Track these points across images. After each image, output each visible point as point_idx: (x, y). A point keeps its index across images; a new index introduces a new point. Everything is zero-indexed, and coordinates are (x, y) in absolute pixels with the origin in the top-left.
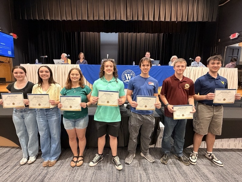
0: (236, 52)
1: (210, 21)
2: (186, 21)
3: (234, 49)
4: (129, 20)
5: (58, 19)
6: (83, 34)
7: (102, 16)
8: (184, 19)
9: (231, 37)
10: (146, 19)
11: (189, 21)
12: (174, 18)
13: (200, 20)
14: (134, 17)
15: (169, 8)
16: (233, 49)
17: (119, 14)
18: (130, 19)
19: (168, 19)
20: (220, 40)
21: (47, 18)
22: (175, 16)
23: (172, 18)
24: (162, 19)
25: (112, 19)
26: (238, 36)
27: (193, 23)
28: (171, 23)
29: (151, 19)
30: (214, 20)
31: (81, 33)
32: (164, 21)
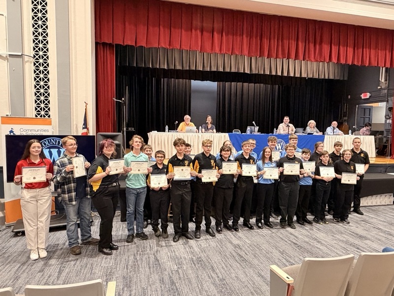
0: (367, 111)
1: (342, 79)
2: (317, 77)
3: (365, 109)
4: (254, 73)
7: (221, 67)
8: (315, 76)
9: (363, 96)
10: (274, 73)
11: (320, 78)
12: (305, 74)
13: (331, 77)
14: (259, 70)
15: (298, 63)
17: (242, 65)
18: (255, 71)
19: (298, 75)
20: (349, 97)
22: (305, 73)
23: (302, 73)
24: (292, 75)
25: (233, 70)
26: (370, 97)
28: (301, 78)
29: (279, 74)
30: (346, 79)
31: (162, 79)
32: (293, 76)
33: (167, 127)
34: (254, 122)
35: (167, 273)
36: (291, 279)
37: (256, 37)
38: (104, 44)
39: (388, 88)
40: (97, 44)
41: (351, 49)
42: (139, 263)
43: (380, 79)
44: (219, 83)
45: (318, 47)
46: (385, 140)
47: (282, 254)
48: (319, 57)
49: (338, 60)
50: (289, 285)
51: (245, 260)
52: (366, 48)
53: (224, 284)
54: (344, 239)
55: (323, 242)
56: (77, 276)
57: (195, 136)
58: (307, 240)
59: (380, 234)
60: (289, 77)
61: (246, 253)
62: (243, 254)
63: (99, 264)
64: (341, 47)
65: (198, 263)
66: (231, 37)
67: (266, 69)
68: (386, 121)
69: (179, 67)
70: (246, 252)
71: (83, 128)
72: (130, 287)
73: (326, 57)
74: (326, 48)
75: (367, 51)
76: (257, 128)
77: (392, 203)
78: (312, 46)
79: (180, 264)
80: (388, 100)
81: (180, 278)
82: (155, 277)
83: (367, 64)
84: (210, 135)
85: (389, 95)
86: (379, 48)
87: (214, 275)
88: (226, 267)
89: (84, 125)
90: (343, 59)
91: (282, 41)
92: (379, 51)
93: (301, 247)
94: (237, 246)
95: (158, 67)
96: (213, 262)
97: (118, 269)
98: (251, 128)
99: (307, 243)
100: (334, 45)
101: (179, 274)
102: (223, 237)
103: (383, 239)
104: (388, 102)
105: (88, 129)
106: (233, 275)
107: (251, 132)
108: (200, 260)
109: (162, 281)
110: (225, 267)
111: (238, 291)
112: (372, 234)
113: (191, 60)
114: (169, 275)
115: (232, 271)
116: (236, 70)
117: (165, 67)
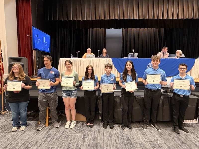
2: (192, 18)
4: (140, 19)
5: (79, 20)
6: (90, 30)
7: (117, 16)
10: (156, 17)
11: (195, 18)
12: (181, 16)
14: (145, 16)
17: (132, 14)
18: (141, 17)
19: (175, 17)
21: (71, 19)
23: (179, 16)
24: (170, 17)
25: (126, 18)
28: (178, 20)
29: (161, 17)
32: (171, 19)
34: (133, 50)
60: (168, 20)
67: (150, 15)
69: (89, 19)
76: (136, 55)
84: (99, 59)
107: (131, 58)
116: (127, 18)
117: (80, 19)
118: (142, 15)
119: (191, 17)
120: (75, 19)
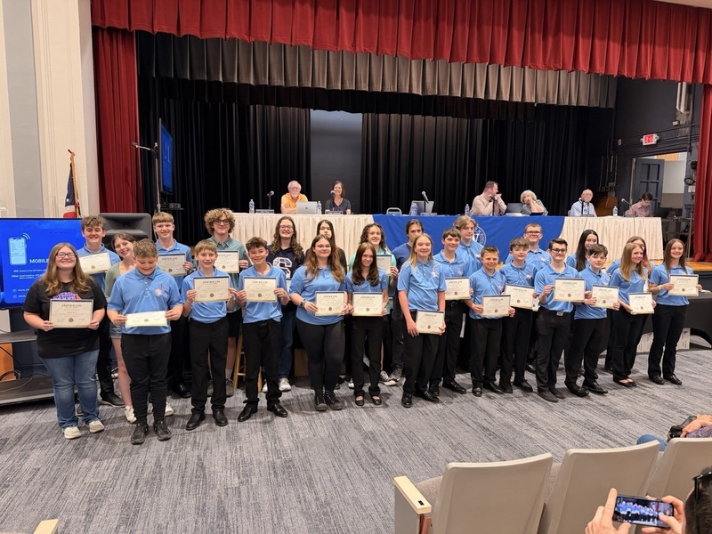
0: (654, 171)
1: (604, 106)
2: (556, 103)
4: (429, 94)
5: (248, 83)
7: (365, 82)
8: (551, 99)
9: (645, 141)
10: (470, 95)
11: (562, 104)
12: (531, 96)
13: (583, 103)
14: (441, 88)
15: (519, 72)
16: (649, 165)
17: (406, 79)
18: (431, 91)
19: (517, 98)
20: (620, 141)
21: (217, 76)
22: (531, 94)
23: (526, 95)
24: (506, 97)
25: (388, 89)
26: (658, 141)
27: (569, 107)
28: (524, 105)
29: (481, 95)
30: (611, 105)
31: (252, 107)
32: (508, 100)
33: (252, 202)
34: (424, 193)
35: (215, 493)
36: (427, 504)
37: (427, 20)
38: (111, 30)
39: (692, 125)
40: (95, 30)
41: (617, 45)
42: (164, 473)
43: (677, 107)
44: (366, 114)
45: (550, 40)
46: (683, 225)
47: (455, 450)
48: (552, 61)
49: (590, 67)
50: (422, 517)
51: (378, 464)
52: (646, 43)
53: (325, 514)
54: (583, 419)
55: (541, 425)
56: (28, 503)
57: (308, 220)
58: (510, 420)
59: (654, 406)
60: (499, 103)
61: (384, 450)
62: (377, 451)
63: (81, 479)
64: (597, 42)
65: (284, 473)
66: (374, 18)
67: (454, 87)
68: (686, 189)
69: (278, 81)
70: (385, 447)
71: (67, 204)
72: (133, 523)
73: (566, 61)
74: (567, 42)
75: (647, 49)
76: (430, 205)
77: (688, 348)
78: (538, 37)
79: (246, 476)
80: (691, 147)
81: (239, 504)
82: (190, 502)
83: (648, 76)
85: (692, 138)
86: (672, 44)
87: (310, 496)
88: (339, 477)
89: (68, 197)
90: (601, 65)
91: (478, 28)
92: (672, 50)
93: (496, 436)
94: (370, 436)
95: (236, 81)
96: (314, 468)
97: (117, 487)
98: (417, 204)
99: (510, 427)
100: (583, 37)
101: (239, 496)
102: (346, 416)
103: (658, 417)
104: (690, 151)
105: (77, 206)
106: (348, 495)
107: (419, 213)
108: (289, 465)
109: (201, 510)
110: (335, 478)
111: (350, 527)
112: (638, 408)
113: (303, 67)
114: (219, 497)
115: (349, 486)
116: (394, 88)
117: (249, 80)
118: (434, 83)
119: (554, 100)
120: (234, 79)
